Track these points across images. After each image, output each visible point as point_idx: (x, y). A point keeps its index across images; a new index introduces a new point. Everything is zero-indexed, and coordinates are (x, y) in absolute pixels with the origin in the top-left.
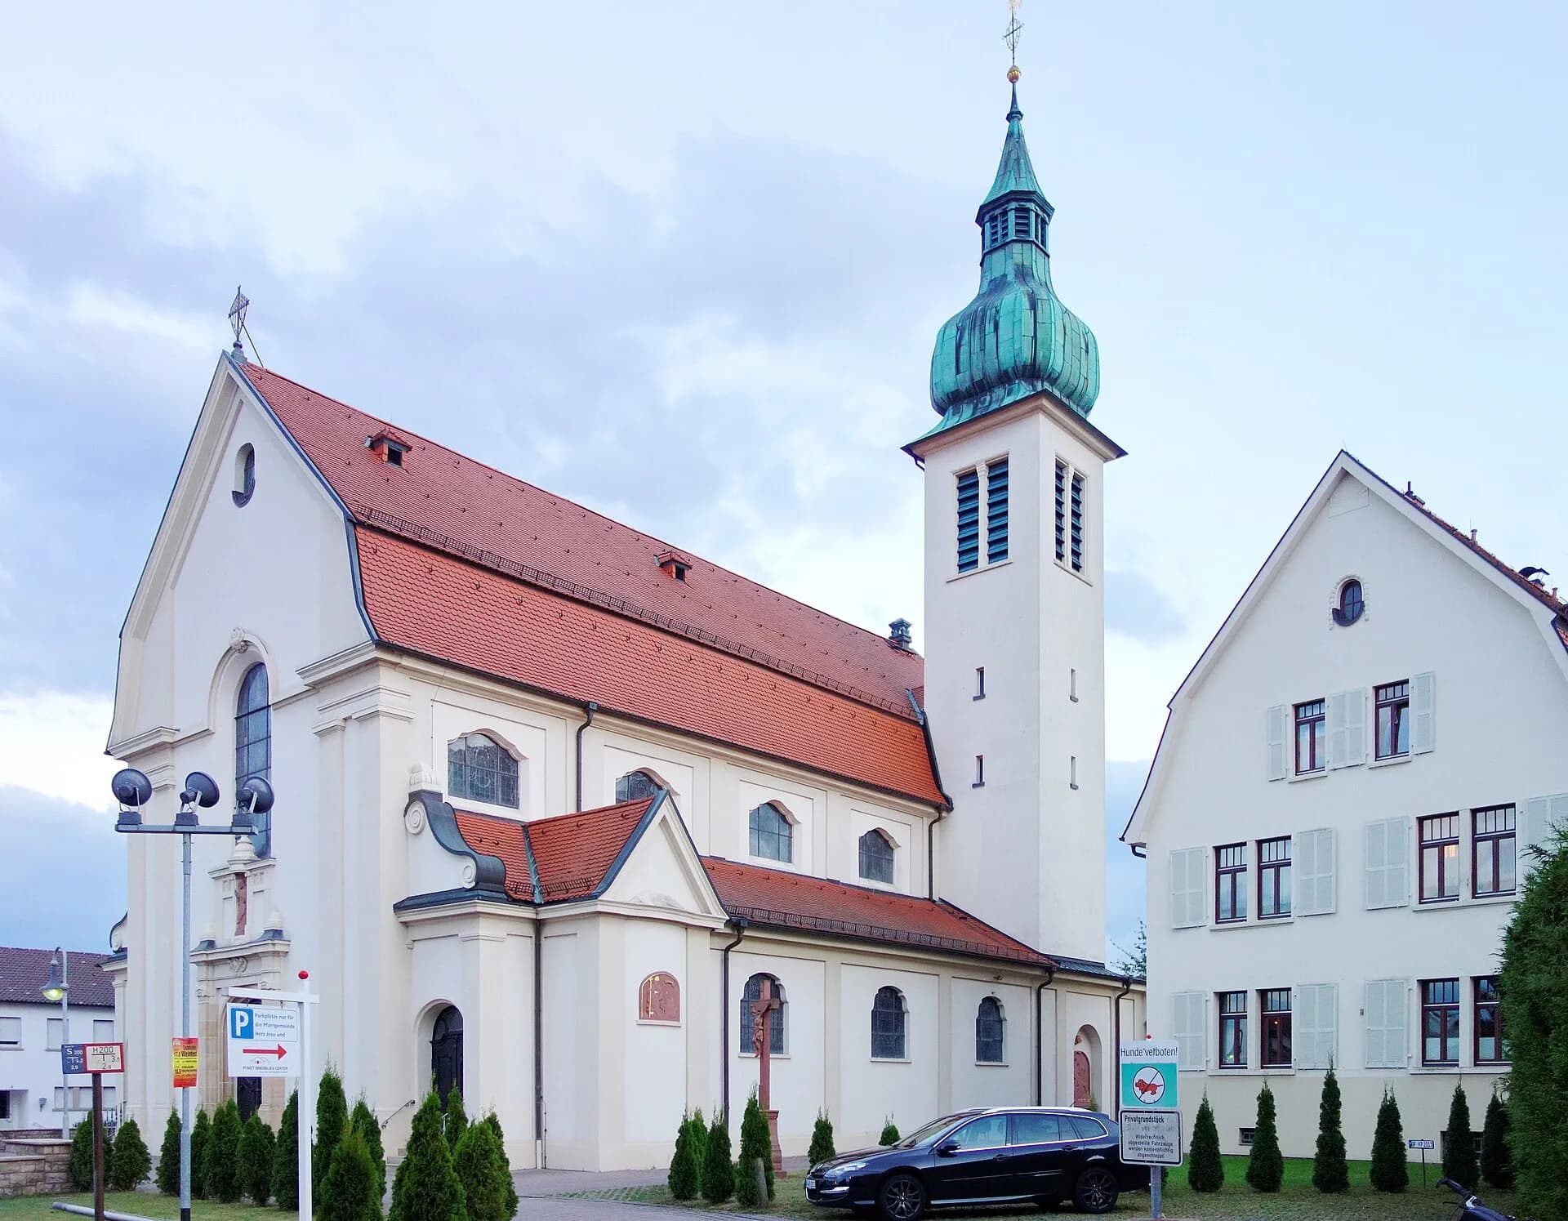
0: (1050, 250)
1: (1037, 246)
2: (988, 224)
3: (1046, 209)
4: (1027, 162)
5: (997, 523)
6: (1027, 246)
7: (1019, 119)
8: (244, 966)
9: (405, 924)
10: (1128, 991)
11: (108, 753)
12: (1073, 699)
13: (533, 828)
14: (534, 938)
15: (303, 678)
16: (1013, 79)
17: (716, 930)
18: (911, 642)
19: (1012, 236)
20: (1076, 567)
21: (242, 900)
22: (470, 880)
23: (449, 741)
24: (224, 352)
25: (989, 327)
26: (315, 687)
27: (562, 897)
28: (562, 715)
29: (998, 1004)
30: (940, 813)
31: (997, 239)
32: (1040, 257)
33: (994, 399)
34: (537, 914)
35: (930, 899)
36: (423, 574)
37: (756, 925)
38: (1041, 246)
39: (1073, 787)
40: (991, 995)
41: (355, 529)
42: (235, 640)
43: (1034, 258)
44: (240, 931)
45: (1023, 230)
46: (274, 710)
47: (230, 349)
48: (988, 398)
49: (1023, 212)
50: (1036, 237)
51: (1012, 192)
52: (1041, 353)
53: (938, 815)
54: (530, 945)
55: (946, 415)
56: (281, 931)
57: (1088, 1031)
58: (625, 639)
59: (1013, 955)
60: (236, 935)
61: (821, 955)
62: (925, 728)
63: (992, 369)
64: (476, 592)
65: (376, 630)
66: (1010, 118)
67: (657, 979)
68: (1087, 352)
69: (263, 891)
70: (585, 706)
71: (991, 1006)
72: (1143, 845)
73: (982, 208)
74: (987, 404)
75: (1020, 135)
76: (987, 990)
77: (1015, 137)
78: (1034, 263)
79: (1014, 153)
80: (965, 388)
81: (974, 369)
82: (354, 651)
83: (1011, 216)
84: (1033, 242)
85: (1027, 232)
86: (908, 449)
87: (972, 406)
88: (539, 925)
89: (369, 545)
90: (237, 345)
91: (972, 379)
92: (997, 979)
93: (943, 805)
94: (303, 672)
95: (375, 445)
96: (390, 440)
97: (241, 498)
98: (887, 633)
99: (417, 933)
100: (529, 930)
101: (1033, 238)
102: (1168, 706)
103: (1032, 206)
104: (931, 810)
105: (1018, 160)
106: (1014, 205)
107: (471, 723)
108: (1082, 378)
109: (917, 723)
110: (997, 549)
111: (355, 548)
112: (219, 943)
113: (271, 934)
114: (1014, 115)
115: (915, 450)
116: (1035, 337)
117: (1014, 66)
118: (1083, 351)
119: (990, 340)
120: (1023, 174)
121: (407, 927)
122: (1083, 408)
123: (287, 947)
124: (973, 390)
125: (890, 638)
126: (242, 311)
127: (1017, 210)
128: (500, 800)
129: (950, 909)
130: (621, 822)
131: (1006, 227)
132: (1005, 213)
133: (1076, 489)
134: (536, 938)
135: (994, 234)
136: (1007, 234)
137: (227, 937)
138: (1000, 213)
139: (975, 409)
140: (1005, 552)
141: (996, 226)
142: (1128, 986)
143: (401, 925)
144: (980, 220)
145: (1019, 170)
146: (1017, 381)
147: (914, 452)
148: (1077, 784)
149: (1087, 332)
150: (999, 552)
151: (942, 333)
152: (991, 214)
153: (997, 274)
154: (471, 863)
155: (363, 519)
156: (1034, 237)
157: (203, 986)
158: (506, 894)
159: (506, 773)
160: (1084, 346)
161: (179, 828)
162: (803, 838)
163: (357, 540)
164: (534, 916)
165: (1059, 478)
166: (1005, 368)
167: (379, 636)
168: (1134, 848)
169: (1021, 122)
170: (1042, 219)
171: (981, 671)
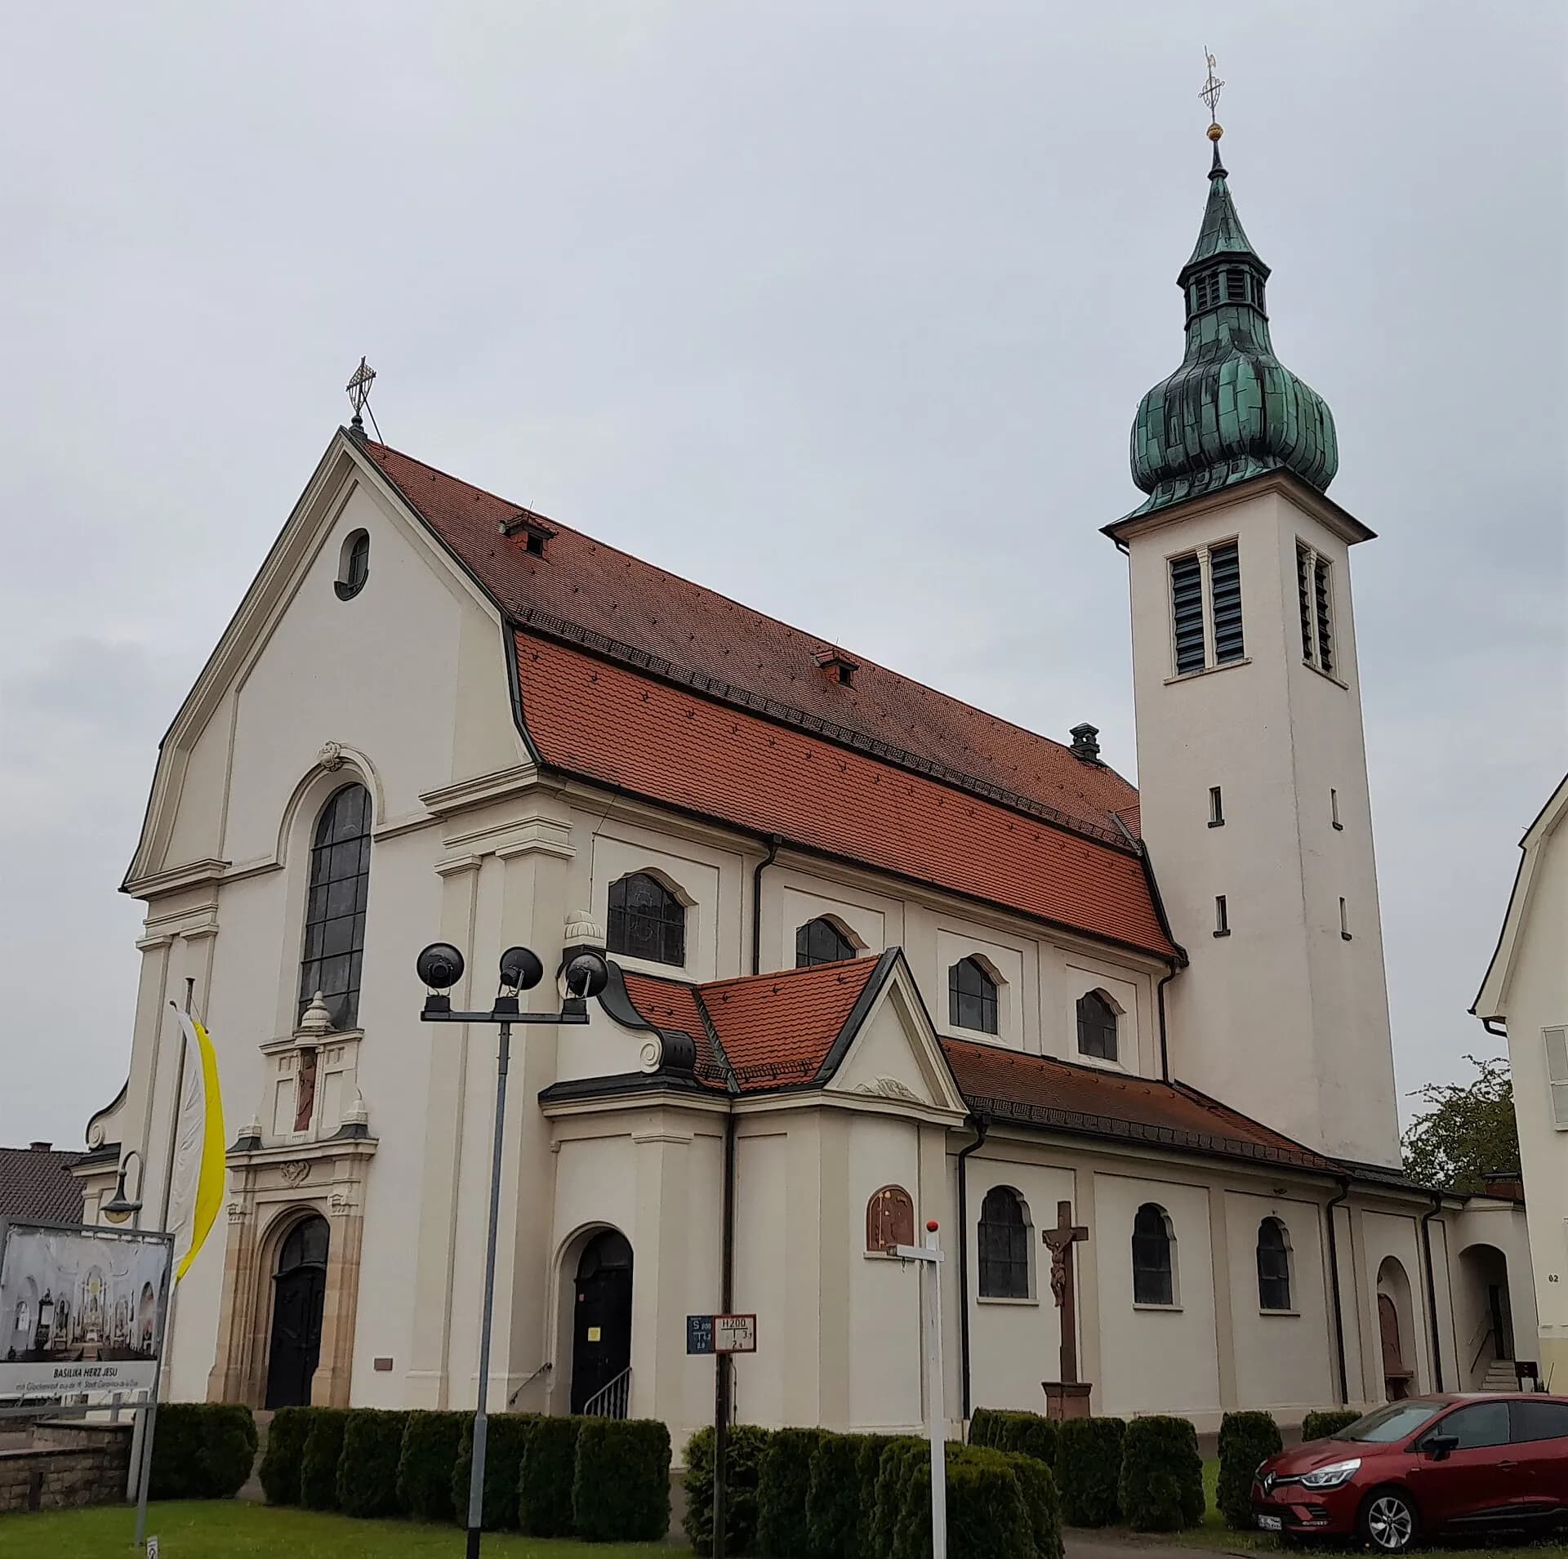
0: (1268, 315)
1: (1255, 310)
2: (1194, 286)
3: (1263, 272)
4: (1236, 222)
5: (1226, 616)
6: (1242, 310)
7: (1224, 178)
8: (305, 1172)
9: (552, 1119)
10: (1438, 1210)
11: (123, 889)
12: (1338, 827)
13: (707, 992)
14: (724, 1139)
15: (427, 805)
16: (1215, 136)
17: (952, 1129)
18: (1099, 752)
19: (1224, 300)
20: (1327, 666)
21: (307, 1085)
22: (652, 1062)
23: (610, 883)
24: (341, 428)
25: (1206, 399)
26: (441, 817)
27: (767, 1083)
28: (737, 852)
29: (1281, 1227)
30: (1173, 969)
31: (1206, 302)
32: (1258, 323)
33: (1214, 477)
34: (731, 1107)
35: (1165, 1082)
36: (586, 684)
37: (1001, 1123)
38: (1259, 309)
39: (1346, 937)
40: (1272, 1215)
41: (513, 632)
42: (326, 756)
43: (1252, 323)
44: (302, 1123)
45: (1236, 292)
46: (376, 842)
47: (348, 425)
48: (1207, 475)
49: (1235, 276)
50: (1253, 300)
51: (1222, 254)
52: (1272, 426)
53: (1170, 971)
54: (719, 1147)
55: (1154, 493)
56: (366, 1126)
57: (1391, 1268)
58: (804, 756)
59: (1284, 1158)
60: (295, 1130)
61: (1071, 1162)
62: (1144, 861)
63: (1211, 443)
64: (643, 703)
65: (538, 751)
66: (1211, 176)
67: (888, 1195)
68: (1322, 423)
69: (341, 1072)
70: (768, 840)
71: (1271, 1232)
72: (1501, 1020)
73: (1185, 269)
74: (1206, 480)
75: (1226, 193)
76: (1264, 1209)
77: (1220, 195)
78: (1252, 328)
79: (1220, 210)
80: (1177, 464)
81: (1189, 443)
82: (511, 774)
83: (1222, 278)
84: (1249, 306)
85: (1242, 295)
86: (1108, 531)
87: (1187, 484)
88: (731, 1122)
89: (528, 650)
90: (357, 421)
91: (1187, 453)
92: (1279, 1193)
93: (1176, 961)
94: (428, 799)
95: (512, 532)
96: (531, 526)
97: (348, 589)
98: (1068, 741)
99: (567, 1131)
100: (720, 1130)
101: (1249, 301)
102: (1520, 845)
103: (1246, 268)
104: (1160, 965)
105: (1225, 220)
106: (1223, 267)
107: (637, 861)
108: (1318, 452)
109: (1133, 855)
110: (1229, 645)
111: (511, 651)
112: (265, 1142)
113: (351, 1130)
114: (1218, 173)
115: (1120, 533)
116: (1263, 408)
117: (1214, 124)
118: (1318, 423)
119: (1208, 412)
120: (1234, 234)
121: (554, 1122)
122: (1319, 486)
123: (372, 1147)
124: (1188, 466)
125: (1071, 746)
126: (366, 385)
127: (1228, 272)
128: (663, 956)
129: (1194, 1096)
130: (838, 988)
131: (1217, 289)
132: (1215, 275)
133: (1320, 577)
134: (727, 1138)
135: (1201, 297)
136: (1218, 297)
137: (281, 1131)
138: (1209, 276)
139: (1191, 486)
140: (1241, 650)
141: (1204, 288)
142: (1438, 1203)
143: (545, 1119)
144: (1183, 281)
145: (1228, 229)
146: (1243, 457)
147: (1116, 534)
148: (1349, 933)
149: (1319, 403)
150: (1231, 648)
151: (1145, 403)
152: (1197, 275)
153: (1208, 338)
154: (655, 1040)
155: (523, 620)
156: (1250, 299)
157: (239, 1200)
158: (696, 1080)
159: (671, 922)
160: (1317, 416)
161: (497, 1017)
162: (1010, 1002)
163: (515, 645)
164: (726, 1109)
165: (1301, 565)
166: (1228, 442)
167: (542, 758)
168: (1486, 1021)
169: (1226, 180)
170: (1257, 280)
171: (1216, 792)
